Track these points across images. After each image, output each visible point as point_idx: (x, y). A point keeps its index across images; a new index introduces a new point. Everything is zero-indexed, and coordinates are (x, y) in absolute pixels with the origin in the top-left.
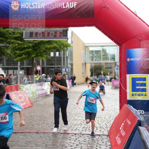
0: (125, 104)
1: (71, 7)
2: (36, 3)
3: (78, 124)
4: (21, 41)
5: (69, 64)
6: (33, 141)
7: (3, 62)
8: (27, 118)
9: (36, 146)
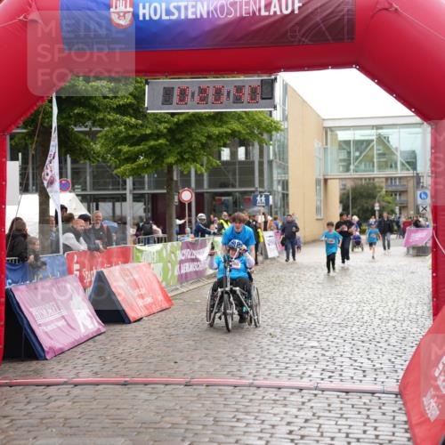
1: (286, 12)
2: (182, 4)
3: (307, 360)
4: (136, 118)
5: (275, 183)
6: (178, 407)
8: (158, 342)
9: (185, 422)
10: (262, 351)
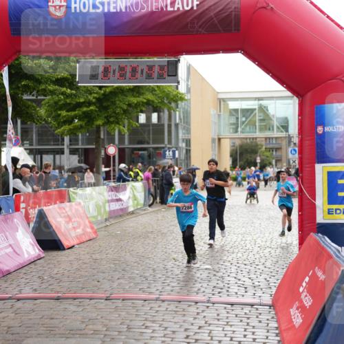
0: (312, 234)
1: (187, 8)
3: (202, 279)
4: (71, 89)
5: (180, 141)
6: (99, 317)
7: (29, 137)
8: (86, 265)
9: (105, 329)
10: (167, 272)
